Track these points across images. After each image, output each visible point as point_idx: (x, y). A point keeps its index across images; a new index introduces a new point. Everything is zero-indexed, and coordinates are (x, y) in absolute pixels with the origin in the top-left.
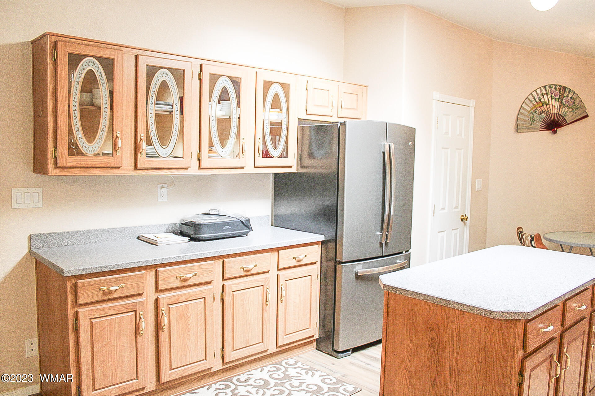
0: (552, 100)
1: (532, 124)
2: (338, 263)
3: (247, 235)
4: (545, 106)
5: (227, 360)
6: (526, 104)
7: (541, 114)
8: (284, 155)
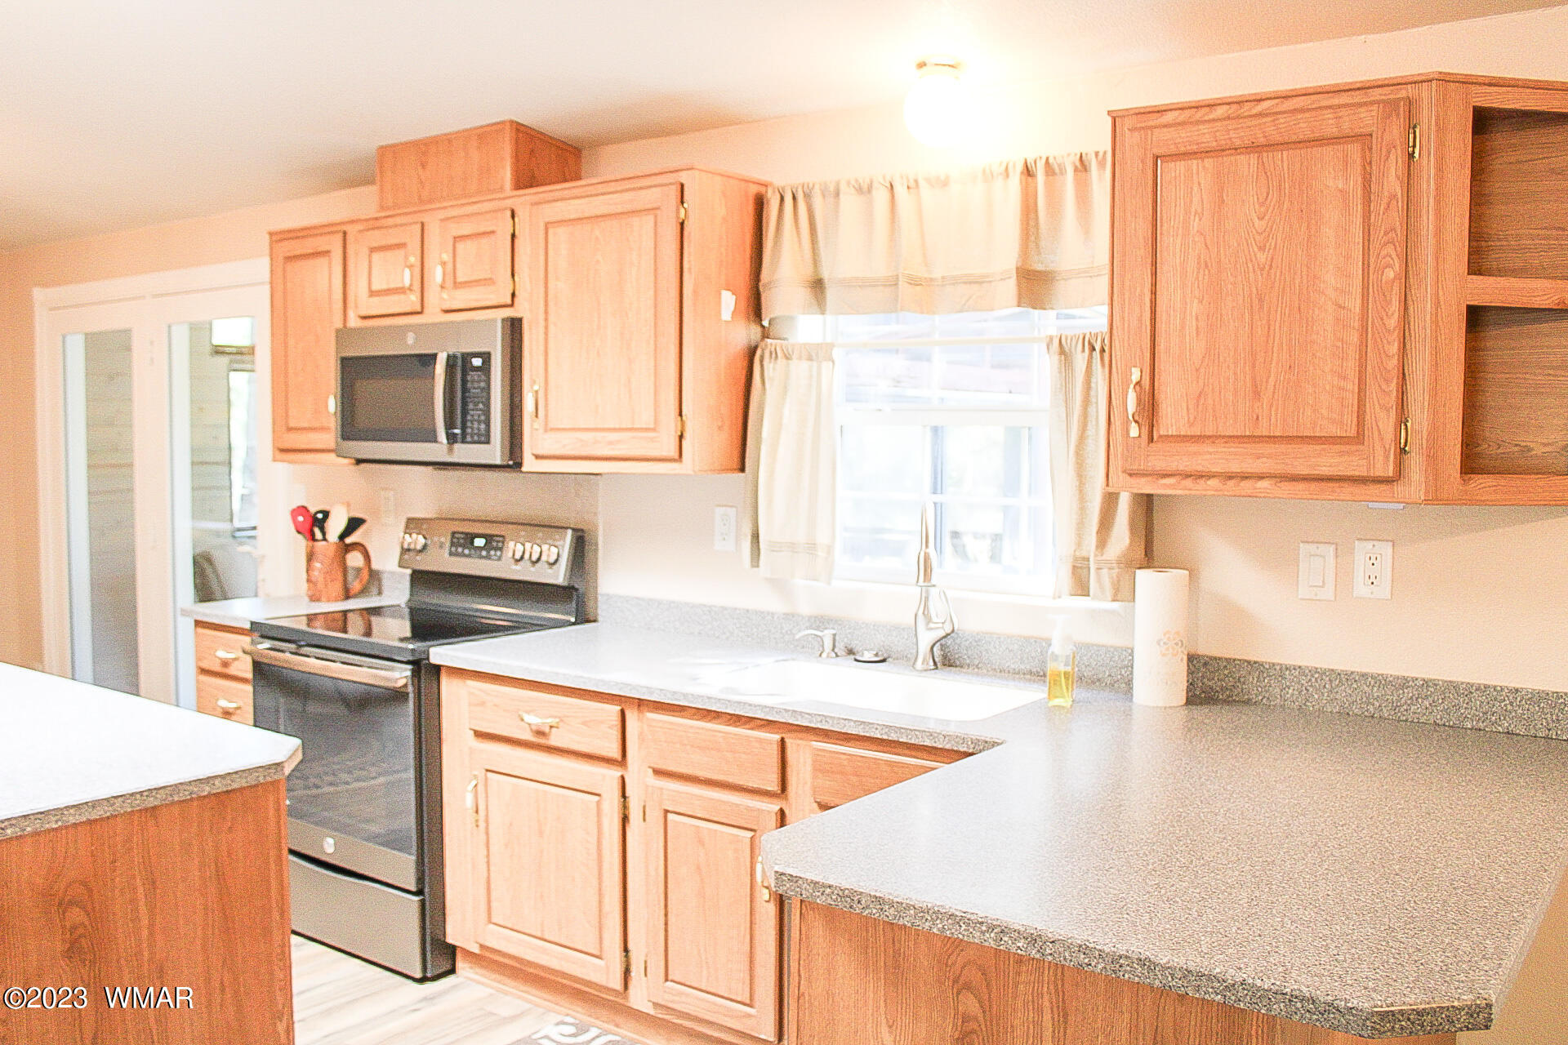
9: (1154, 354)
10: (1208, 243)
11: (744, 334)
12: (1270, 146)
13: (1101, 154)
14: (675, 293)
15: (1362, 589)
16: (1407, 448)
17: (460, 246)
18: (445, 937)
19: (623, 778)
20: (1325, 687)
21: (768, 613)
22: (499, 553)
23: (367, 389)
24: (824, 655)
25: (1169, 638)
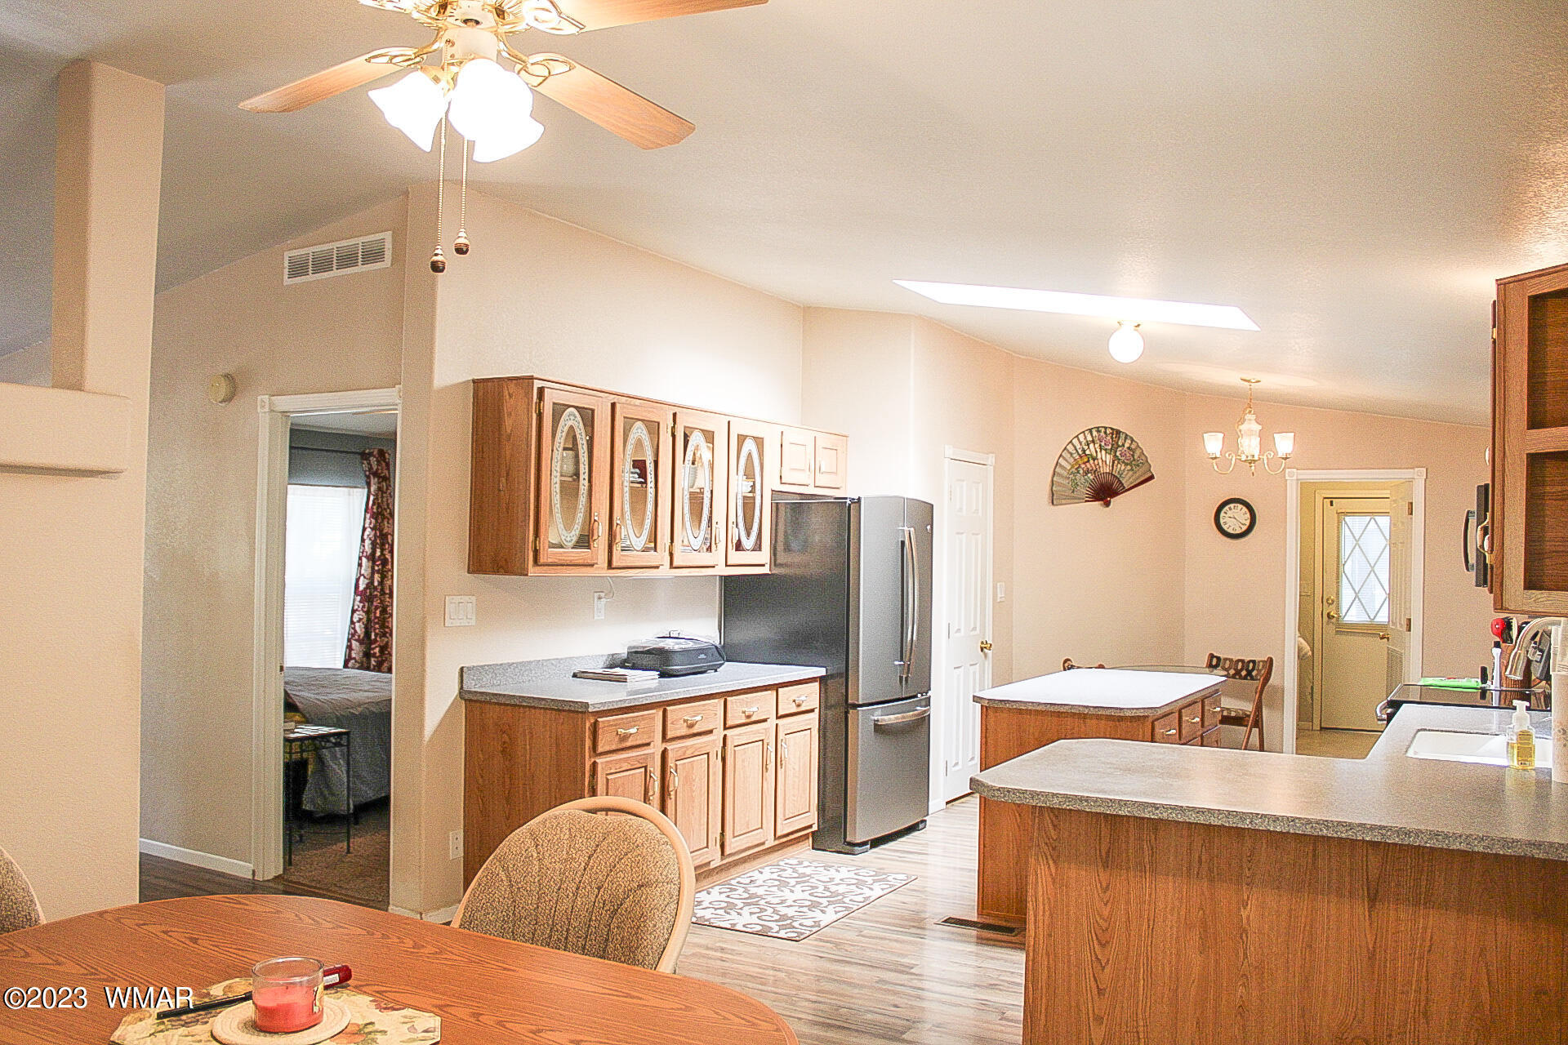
0: (1101, 451)
1: (1073, 492)
2: (849, 707)
3: (716, 671)
4: (1091, 461)
5: (727, 852)
6: (1064, 458)
7: (1086, 474)
8: (758, 547)
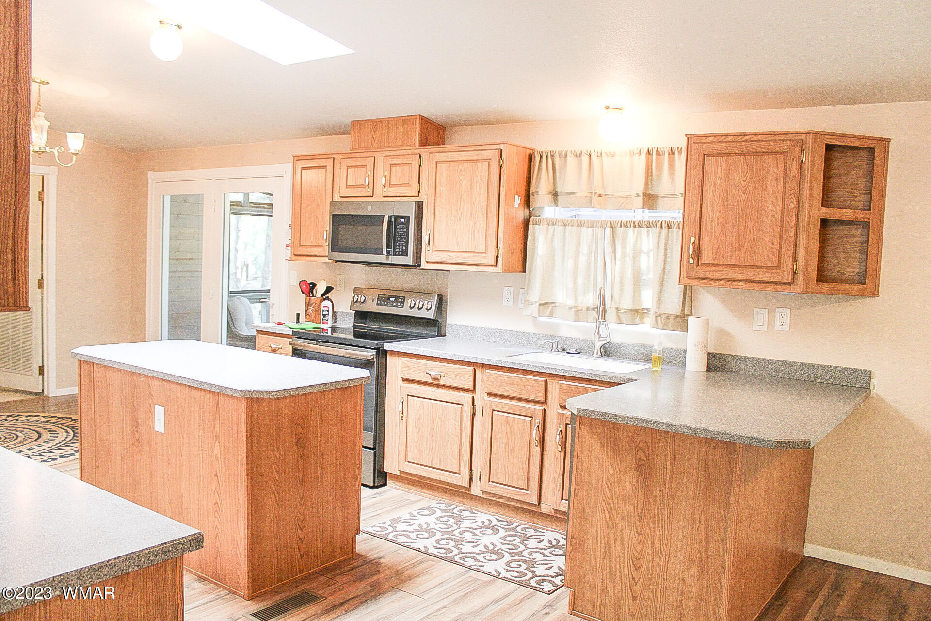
9: (700, 231)
10: (723, 189)
11: (522, 213)
12: (750, 154)
13: (680, 148)
14: (496, 196)
15: (778, 327)
16: (796, 272)
17: (394, 169)
18: (383, 469)
19: (473, 397)
20: (762, 365)
21: (527, 333)
22: (402, 304)
23: (344, 229)
24: (553, 350)
25: (699, 344)
